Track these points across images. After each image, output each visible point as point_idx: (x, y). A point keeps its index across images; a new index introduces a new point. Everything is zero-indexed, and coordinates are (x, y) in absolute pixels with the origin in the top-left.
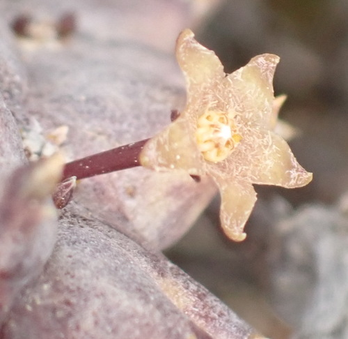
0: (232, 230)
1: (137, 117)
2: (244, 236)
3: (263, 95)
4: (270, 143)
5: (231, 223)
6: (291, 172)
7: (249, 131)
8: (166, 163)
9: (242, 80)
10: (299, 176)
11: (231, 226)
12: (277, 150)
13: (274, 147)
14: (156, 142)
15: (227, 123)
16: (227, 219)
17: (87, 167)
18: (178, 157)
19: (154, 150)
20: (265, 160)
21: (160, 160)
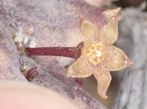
0: (102, 95)
1: (61, 20)
2: (107, 97)
3: (114, 33)
4: (117, 53)
5: (102, 92)
6: (125, 62)
7: (108, 48)
8: (76, 74)
9: (106, 31)
10: (128, 63)
11: (102, 93)
12: (119, 56)
13: (118, 54)
14: (72, 66)
15: (100, 50)
16: (100, 91)
17: (42, 53)
18: (81, 71)
19: (71, 70)
20: (115, 60)
21: (74, 73)
